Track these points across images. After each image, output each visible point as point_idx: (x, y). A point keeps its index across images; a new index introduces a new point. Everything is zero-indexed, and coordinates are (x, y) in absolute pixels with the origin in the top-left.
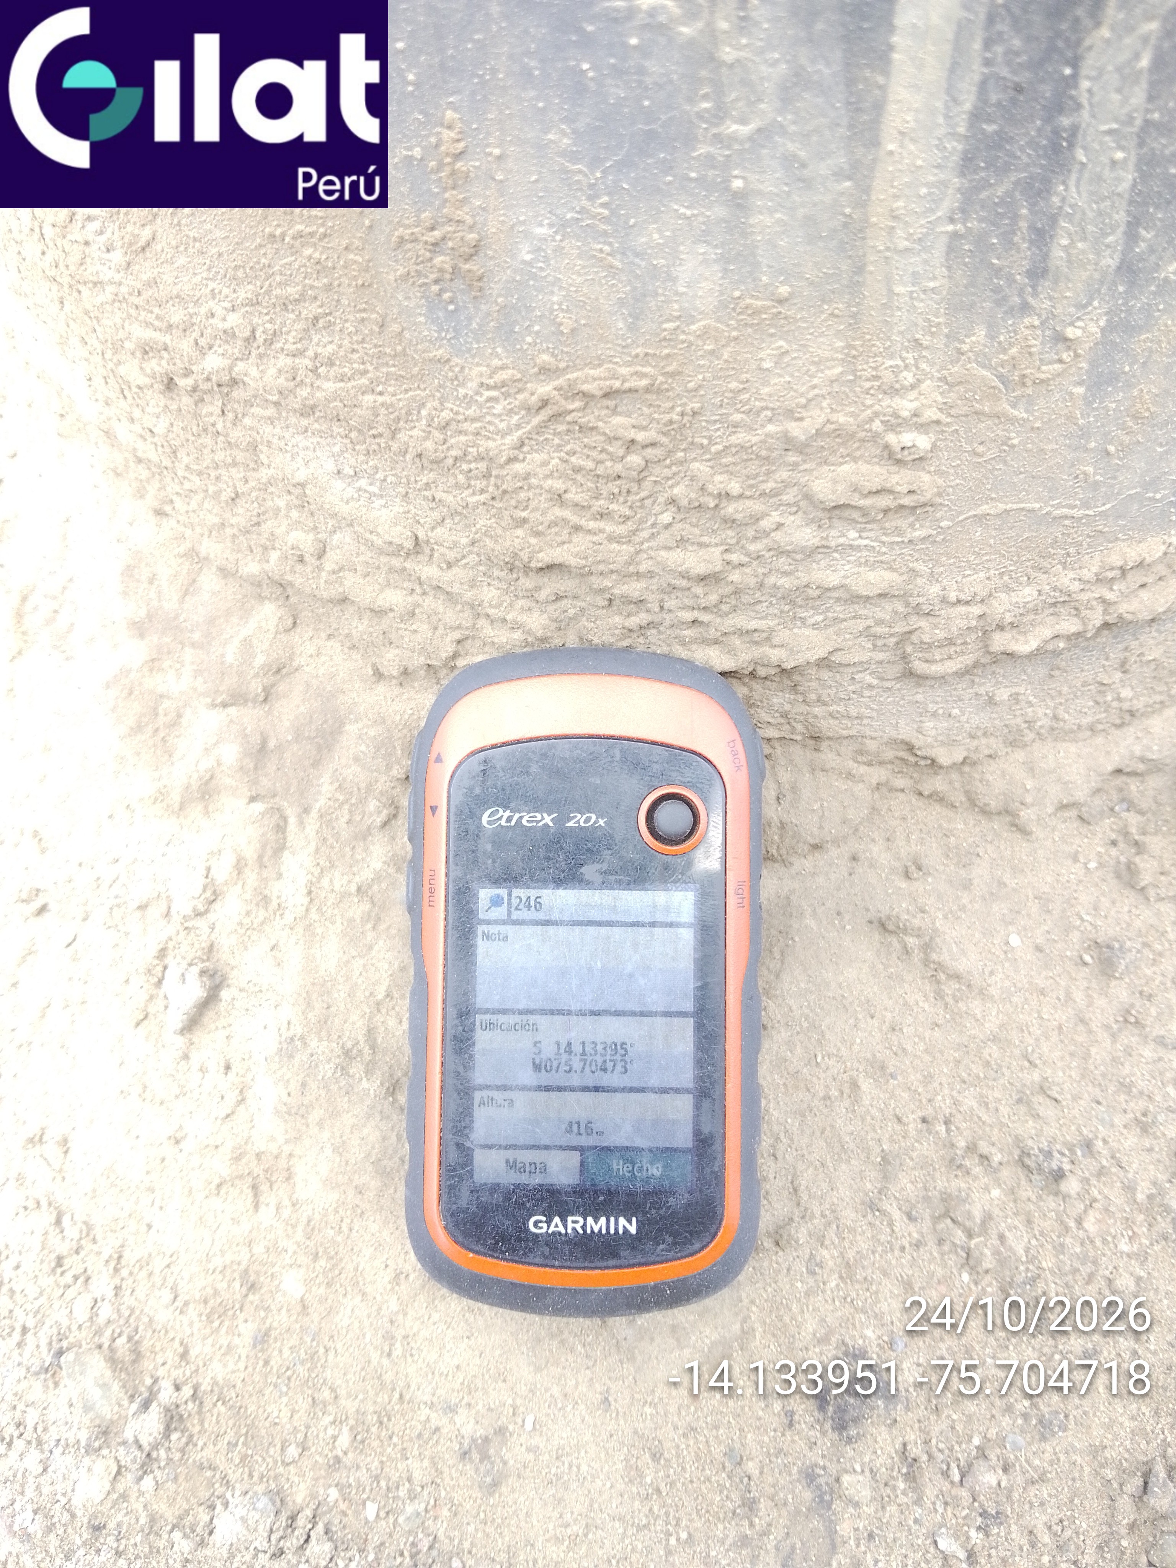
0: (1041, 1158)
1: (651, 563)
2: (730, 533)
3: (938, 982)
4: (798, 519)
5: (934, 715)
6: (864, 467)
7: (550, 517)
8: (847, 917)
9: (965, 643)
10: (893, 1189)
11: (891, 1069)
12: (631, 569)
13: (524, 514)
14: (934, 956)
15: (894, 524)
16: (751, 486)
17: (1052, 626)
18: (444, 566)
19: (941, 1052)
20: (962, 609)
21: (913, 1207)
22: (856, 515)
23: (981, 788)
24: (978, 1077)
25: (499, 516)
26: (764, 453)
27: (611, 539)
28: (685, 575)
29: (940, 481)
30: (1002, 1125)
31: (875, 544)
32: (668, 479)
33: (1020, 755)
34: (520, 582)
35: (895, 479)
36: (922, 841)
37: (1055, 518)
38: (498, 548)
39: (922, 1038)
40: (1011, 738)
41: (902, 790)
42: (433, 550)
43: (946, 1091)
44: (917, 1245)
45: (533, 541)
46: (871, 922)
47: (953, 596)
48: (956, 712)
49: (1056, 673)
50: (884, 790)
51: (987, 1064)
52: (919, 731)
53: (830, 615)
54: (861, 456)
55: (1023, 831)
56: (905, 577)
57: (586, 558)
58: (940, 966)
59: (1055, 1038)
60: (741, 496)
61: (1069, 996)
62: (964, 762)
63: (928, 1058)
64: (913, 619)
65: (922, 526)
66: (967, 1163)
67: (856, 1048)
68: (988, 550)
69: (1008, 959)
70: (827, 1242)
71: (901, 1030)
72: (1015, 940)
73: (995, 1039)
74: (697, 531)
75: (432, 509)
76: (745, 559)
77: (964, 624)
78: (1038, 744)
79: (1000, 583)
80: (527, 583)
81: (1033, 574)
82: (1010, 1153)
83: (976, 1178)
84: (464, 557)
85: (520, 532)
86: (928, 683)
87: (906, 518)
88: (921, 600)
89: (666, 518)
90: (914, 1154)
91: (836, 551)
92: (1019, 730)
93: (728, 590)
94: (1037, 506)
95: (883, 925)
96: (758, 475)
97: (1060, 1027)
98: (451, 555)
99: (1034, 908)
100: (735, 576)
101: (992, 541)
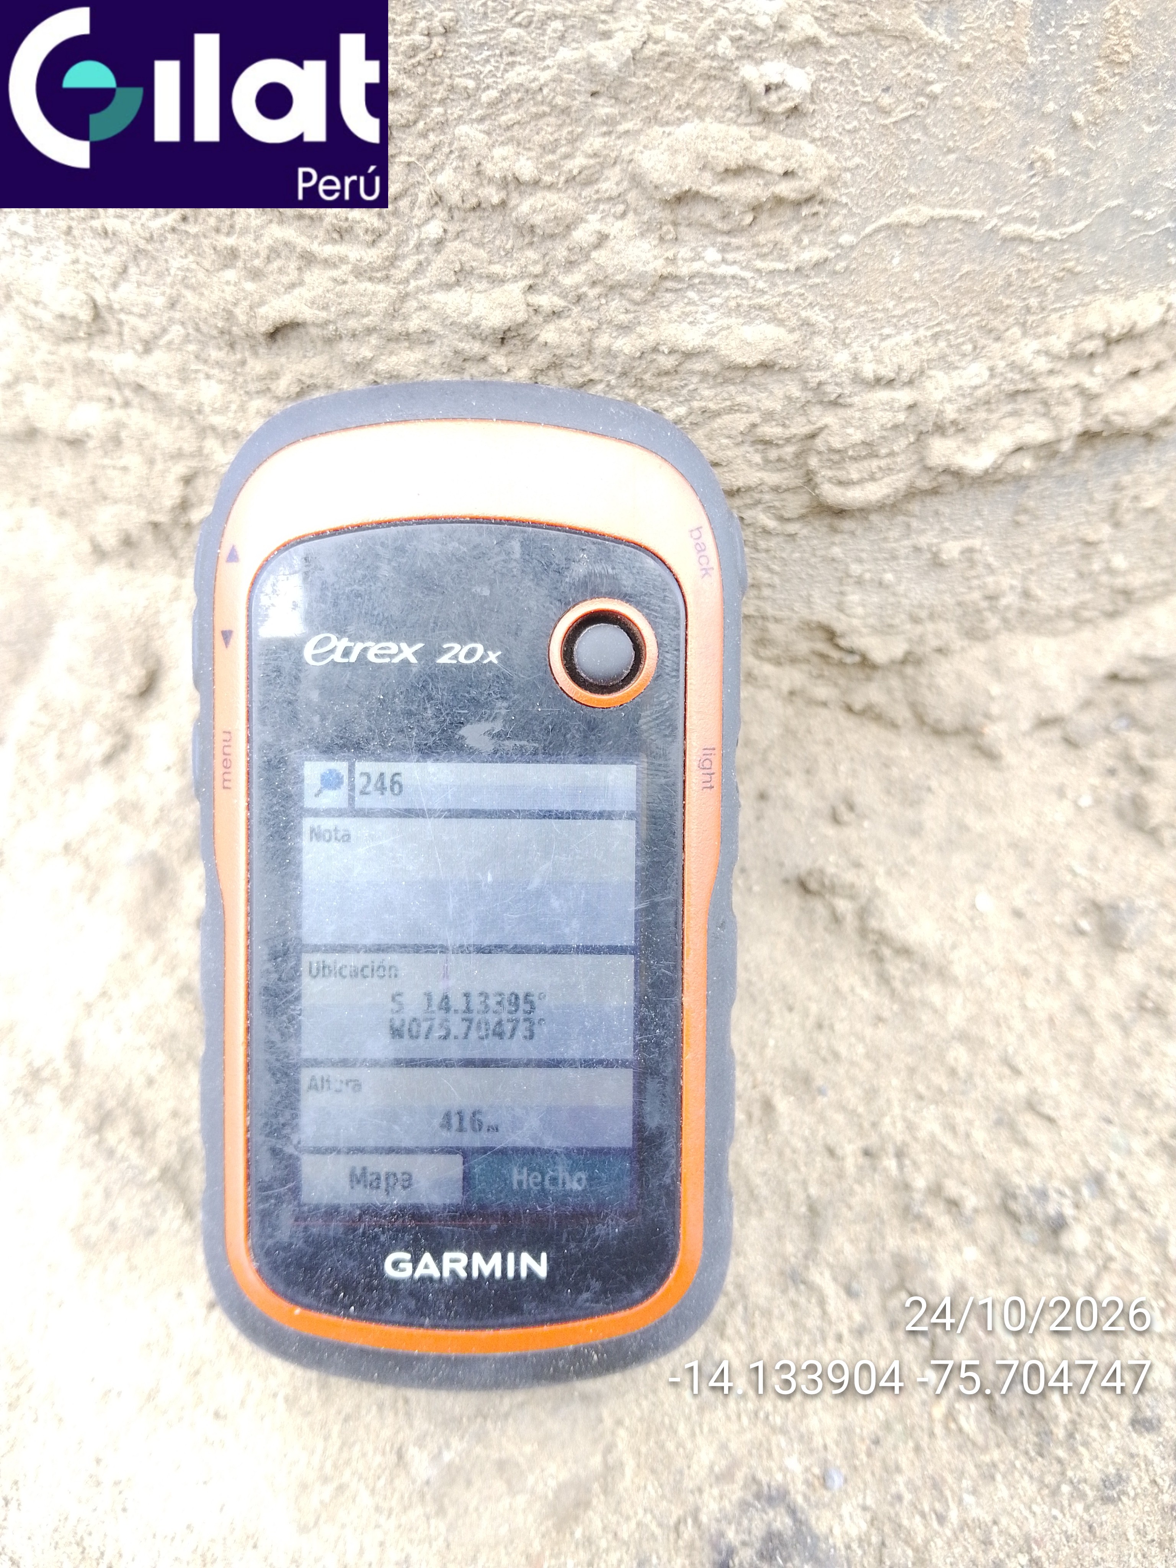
0: (1032, 1199)
1: (424, 315)
2: (532, 254)
3: (880, 959)
4: (628, 226)
5: (860, 582)
6: (714, 128)
7: (267, 241)
8: (754, 875)
9: (892, 454)
10: (825, 1251)
11: (819, 1082)
12: (397, 326)
13: (231, 241)
14: (873, 923)
15: (770, 236)
16: (551, 166)
17: (1012, 431)
18: (139, 347)
19: (889, 1057)
20: (883, 395)
21: (853, 1275)
22: (711, 215)
23: (930, 698)
24: (940, 1090)
25: (196, 251)
26: (560, 100)
27: (359, 273)
28: (474, 332)
29: (831, 159)
30: (977, 1157)
31: (747, 274)
32: (428, 158)
33: (980, 651)
34: (247, 369)
35: (762, 148)
36: (854, 774)
37: (1005, 240)
38: (205, 305)
39: (861, 1038)
40: (967, 625)
41: (824, 704)
42: (120, 323)
43: (897, 1110)
44: (860, 1332)
45: (250, 286)
46: (786, 881)
47: (868, 371)
48: (889, 577)
49: (1023, 518)
50: (799, 702)
51: (953, 1072)
52: (840, 607)
53: (696, 404)
54: (708, 108)
55: (990, 755)
56: (796, 336)
57: (325, 307)
58: (883, 938)
59: (1045, 1033)
60: (536, 183)
61: (1062, 979)
62: (904, 662)
63: (868, 1066)
64: (816, 411)
65: (812, 243)
66: (929, 1211)
67: (769, 1052)
68: (911, 291)
69: (975, 928)
70: (730, 1331)
71: (832, 1027)
72: (985, 902)
73: (963, 1037)
74: (482, 254)
75: (107, 251)
76: (559, 303)
77: (887, 418)
78: (1003, 637)
79: (934, 352)
80: (257, 366)
81: (982, 342)
82: (989, 1196)
83: (941, 1233)
84: (164, 331)
85: (230, 275)
86: (847, 524)
87: (786, 225)
88: (823, 376)
89: (434, 230)
90: (855, 1201)
91: (691, 286)
92: (978, 611)
93: (541, 359)
94: (977, 214)
95: (803, 886)
96: (556, 144)
97: (1051, 1020)
98: (145, 328)
99: (1009, 860)
100: (549, 334)
101: (917, 276)
